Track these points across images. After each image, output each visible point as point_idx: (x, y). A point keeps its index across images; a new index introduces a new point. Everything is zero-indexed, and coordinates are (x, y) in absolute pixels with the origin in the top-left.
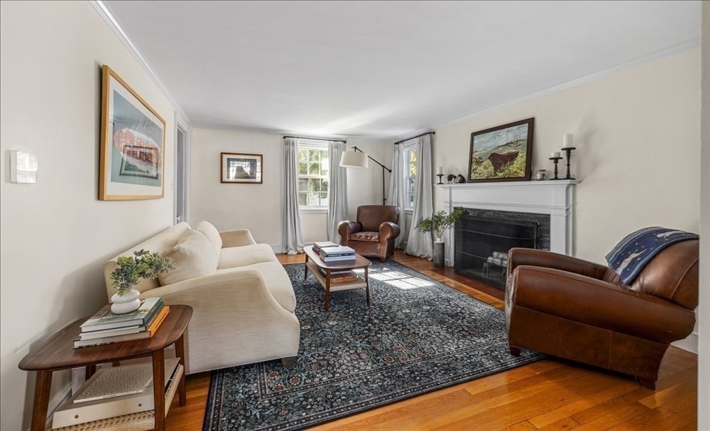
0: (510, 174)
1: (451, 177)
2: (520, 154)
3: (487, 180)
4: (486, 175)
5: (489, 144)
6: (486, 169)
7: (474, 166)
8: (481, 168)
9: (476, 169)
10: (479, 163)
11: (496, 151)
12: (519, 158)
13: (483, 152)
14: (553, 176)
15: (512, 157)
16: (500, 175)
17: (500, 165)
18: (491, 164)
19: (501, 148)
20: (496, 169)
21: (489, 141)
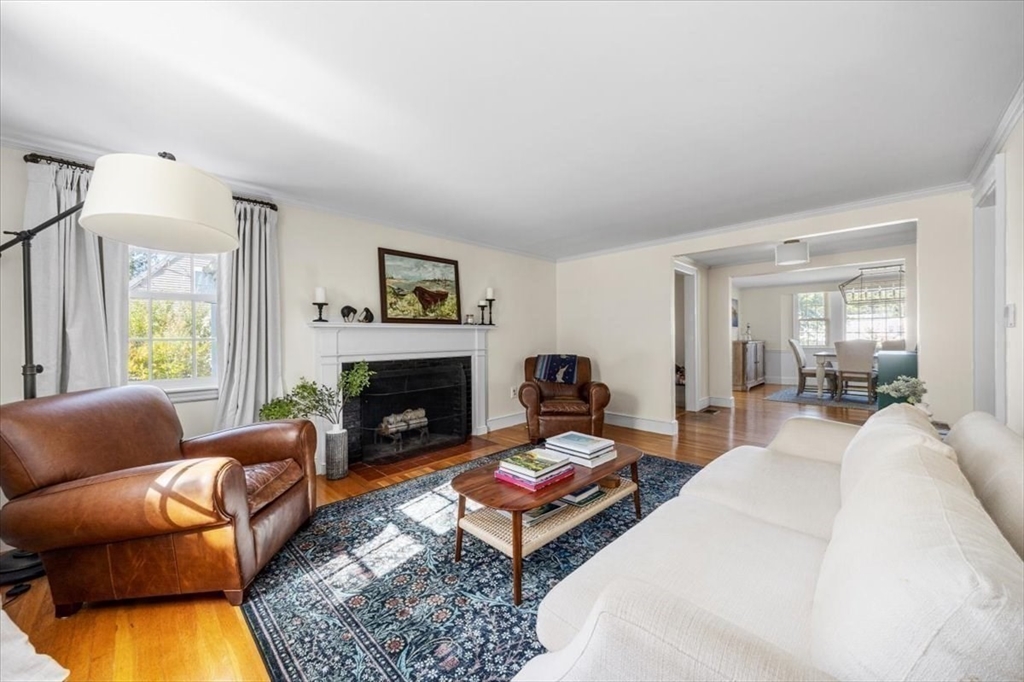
0: (442, 316)
1: (347, 311)
2: (450, 296)
3: (414, 321)
4: (413, 314)
5: (411, 274)
6: (409, 306)
7: (390, 299)
8: (402, 304)
9: (395, 304)
10: (399, 294)
11: (422, 285)
12: (448, 299)
13: (403, 281)
14: (480, 321)
15: (443, 297)
16: (432, 315)
17: (430, 303)
18: (417, 299)
19: (428, 283)
20: (424, 308)
21: (411, 269)
